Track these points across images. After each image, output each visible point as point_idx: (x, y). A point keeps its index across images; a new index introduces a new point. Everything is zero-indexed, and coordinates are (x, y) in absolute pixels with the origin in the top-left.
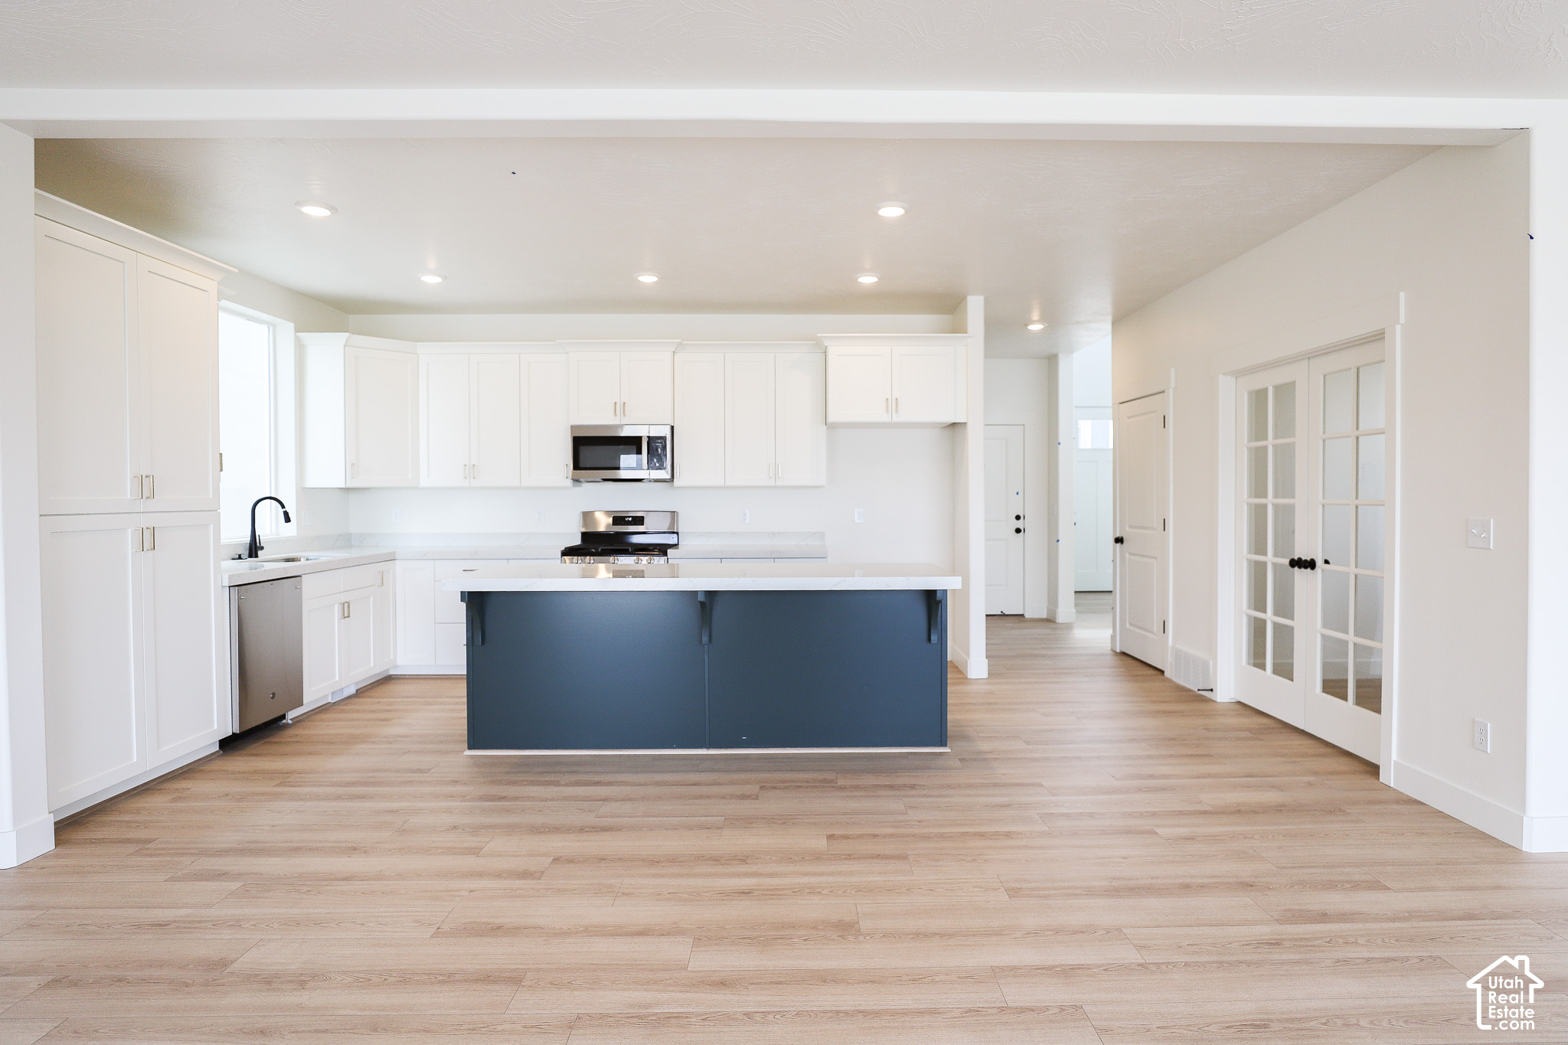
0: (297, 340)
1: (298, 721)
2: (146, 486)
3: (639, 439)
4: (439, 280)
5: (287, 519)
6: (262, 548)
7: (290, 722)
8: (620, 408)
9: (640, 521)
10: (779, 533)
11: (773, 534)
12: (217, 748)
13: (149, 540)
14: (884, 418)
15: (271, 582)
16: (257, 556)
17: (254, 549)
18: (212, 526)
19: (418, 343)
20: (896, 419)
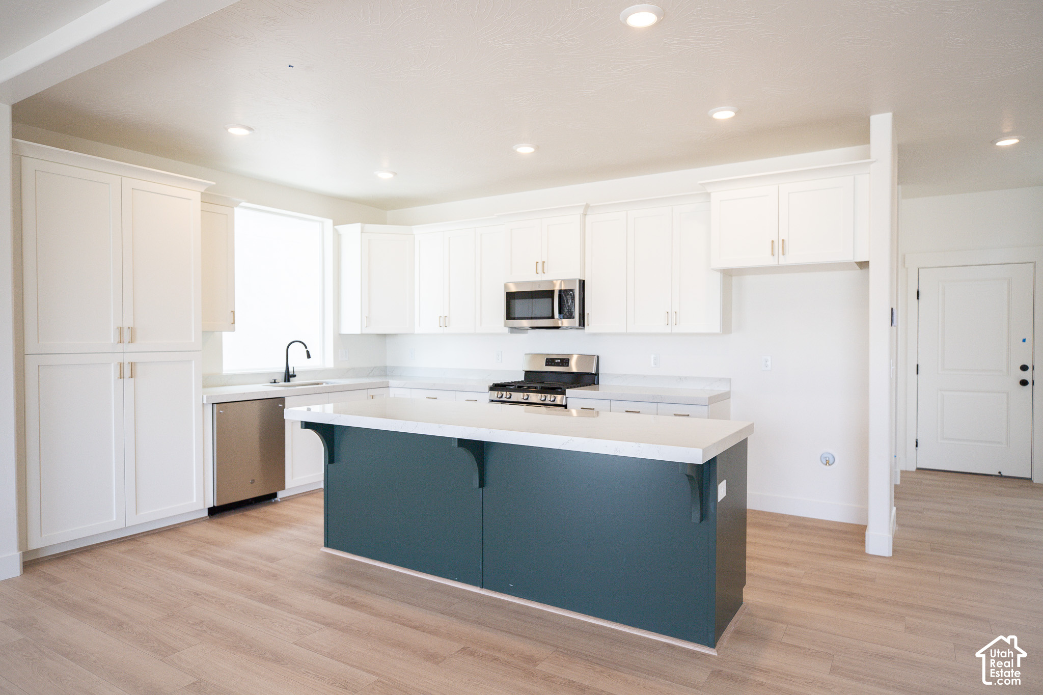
0: (335, 231)
1: (285, 500)
2: (126, 335)
3: (553, 292)
4: (390, 176)
5: (309, 357)
6: (294, 376)
7: (279, 500)
8: (541, 266)
9: (566, 363)
10: (686, 378)
11: (680, 378)
12: (206, 514)
13: (128, 371)
14: (771, 262)
15: (252, 402)
16: (289, 381)
17: (288, 377)
18: (193, 362)
19: (413, 227)
20: (783, 261)
